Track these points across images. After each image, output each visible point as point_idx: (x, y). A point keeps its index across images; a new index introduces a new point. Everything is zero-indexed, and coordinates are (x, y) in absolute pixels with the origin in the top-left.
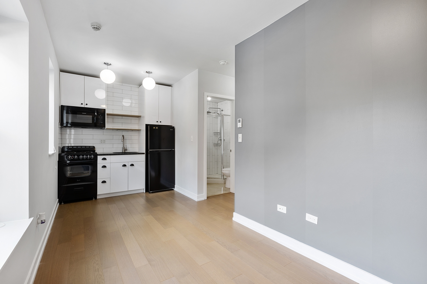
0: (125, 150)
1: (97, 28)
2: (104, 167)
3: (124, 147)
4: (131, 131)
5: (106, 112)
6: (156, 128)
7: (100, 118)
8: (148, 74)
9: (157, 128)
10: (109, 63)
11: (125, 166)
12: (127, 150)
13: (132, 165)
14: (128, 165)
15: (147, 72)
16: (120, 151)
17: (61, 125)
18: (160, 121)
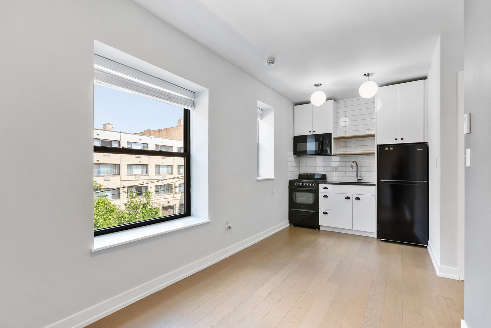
0: (358, 179)
1: (272, 62)
2: (326, 196)
3: (358, 176)
4: (366, 155)
5: (333, 136)
6: (389, 149)
7: (325, 143)
8: (367, 77)
9: (391, 149)
10: (319, 83)
11: (348, 198)
12: (361, 179)
13: (358, 199)
14: (353, 197)
15: (365, 74)
16: (354, 180)
17: (294, 154)
18: (400, 138)
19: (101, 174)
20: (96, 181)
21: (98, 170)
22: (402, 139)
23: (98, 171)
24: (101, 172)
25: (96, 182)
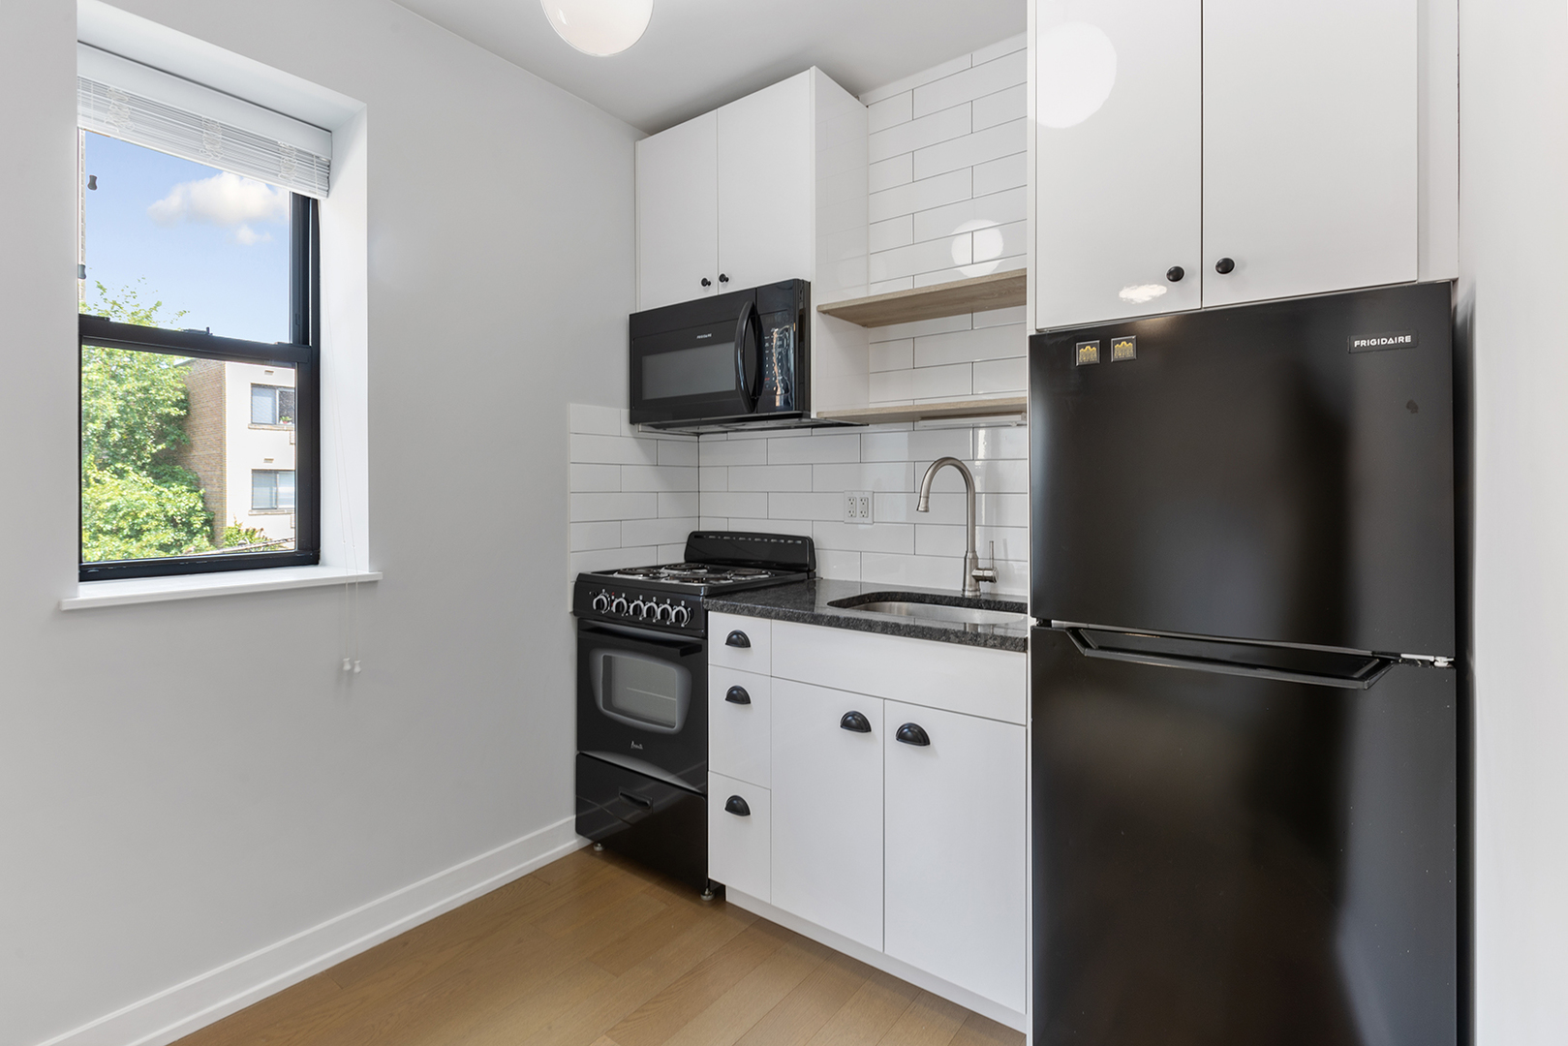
0: (978, 579)
2: (740, 696)
3: (975, 558)
5: (818, 299)
6: (1103, 351)
9: (1128, 348)
13: (914, 736)
17: (634, 420)
18: (1212, 259)
19: (280, 507)
20: (262, 530)
21: (271, 493)
22: (1226, 267)
23: (271, 497)
24: (280, 497)
25: (262, 534)
